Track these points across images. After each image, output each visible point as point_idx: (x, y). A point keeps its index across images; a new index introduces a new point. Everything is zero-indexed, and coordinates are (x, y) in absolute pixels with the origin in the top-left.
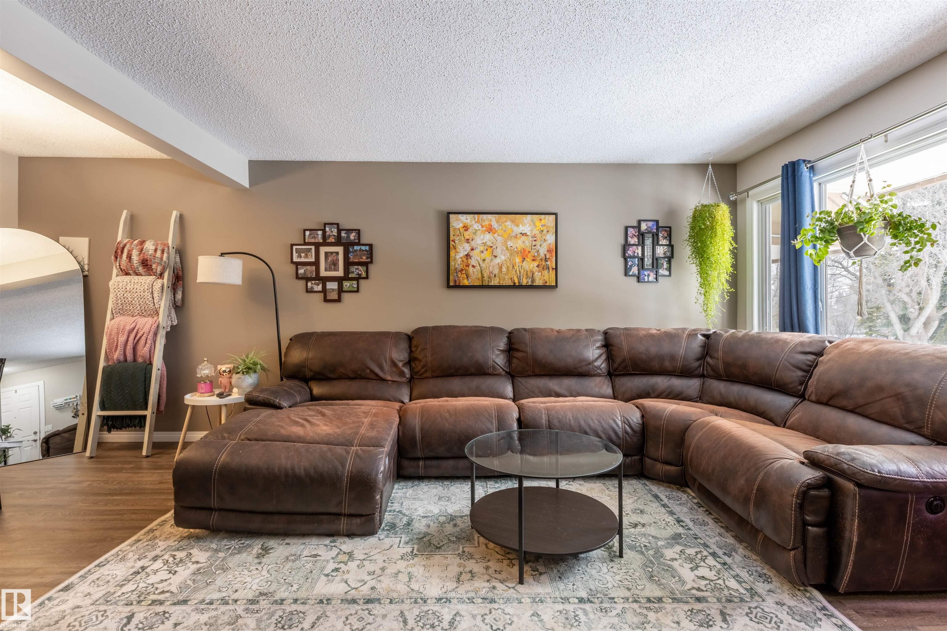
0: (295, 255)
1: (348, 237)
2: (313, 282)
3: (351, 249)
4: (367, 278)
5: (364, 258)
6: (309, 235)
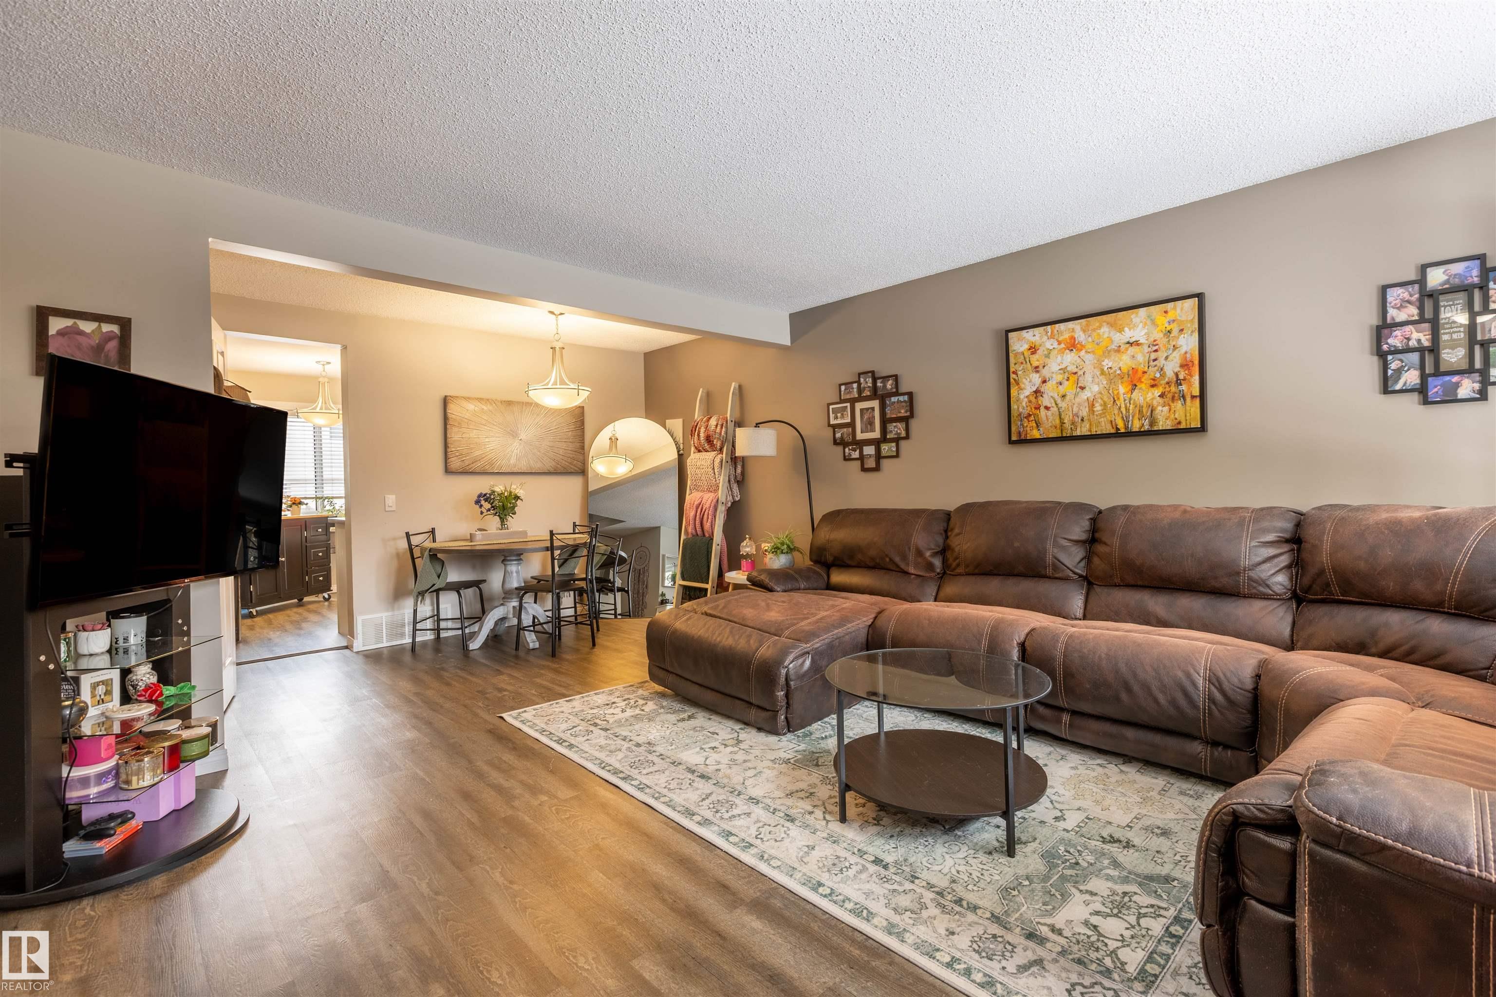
0: (832, 416)
1: (885, 386)
2: (850, 447)
3: (888, 402)
4: (907, 437)
5: (903, 411)
6: (845, 389)
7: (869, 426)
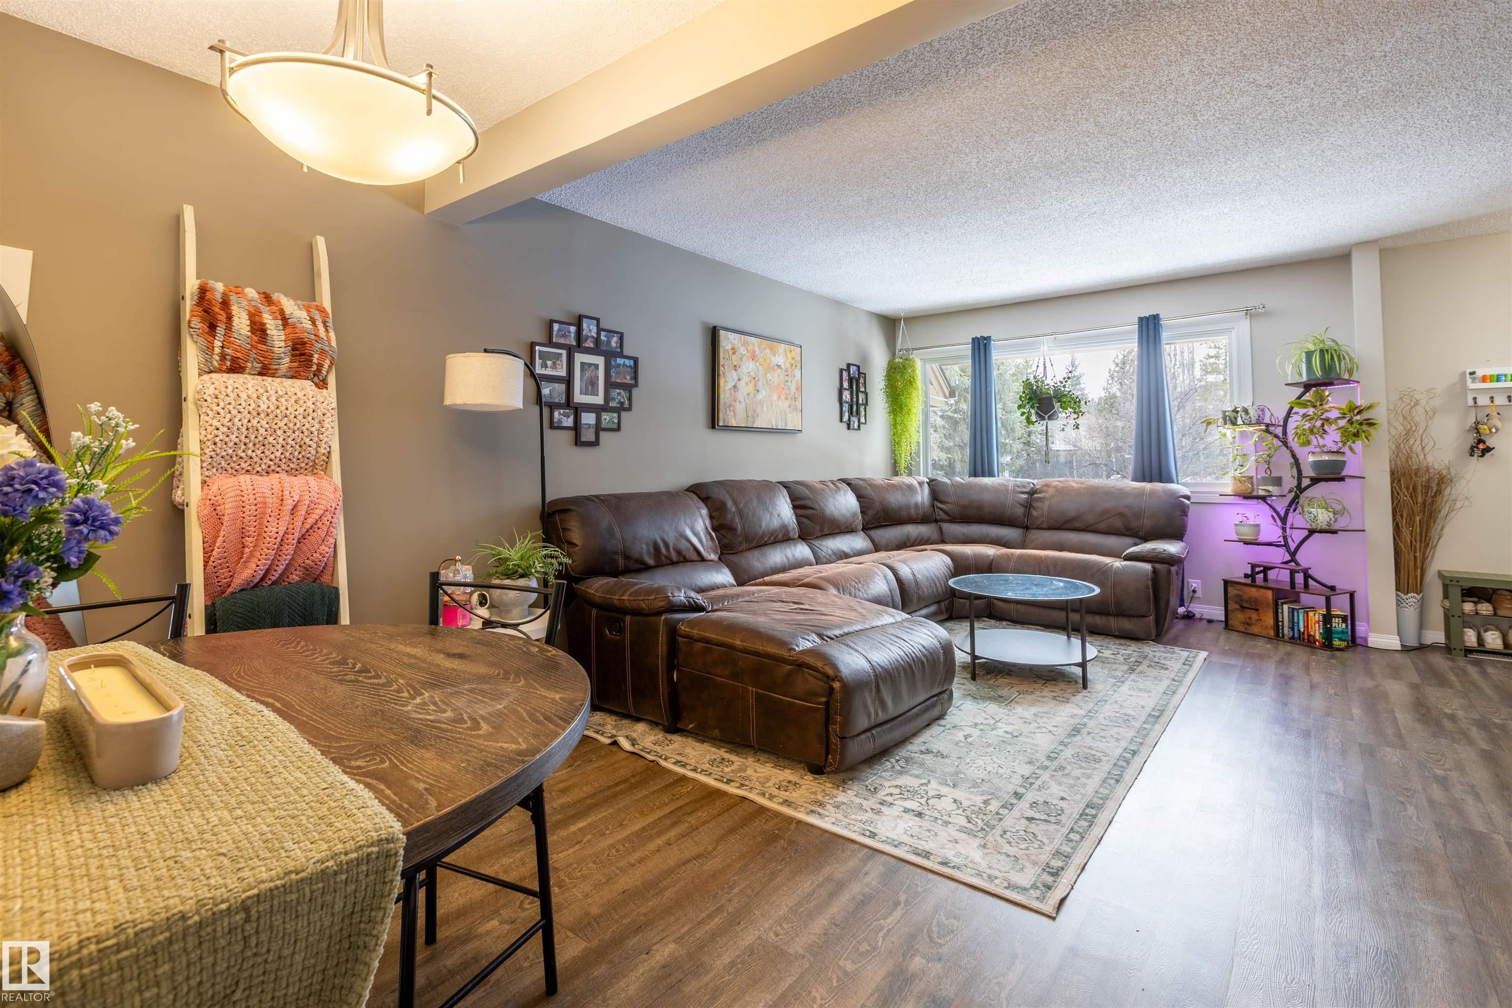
7: (590, 387)
